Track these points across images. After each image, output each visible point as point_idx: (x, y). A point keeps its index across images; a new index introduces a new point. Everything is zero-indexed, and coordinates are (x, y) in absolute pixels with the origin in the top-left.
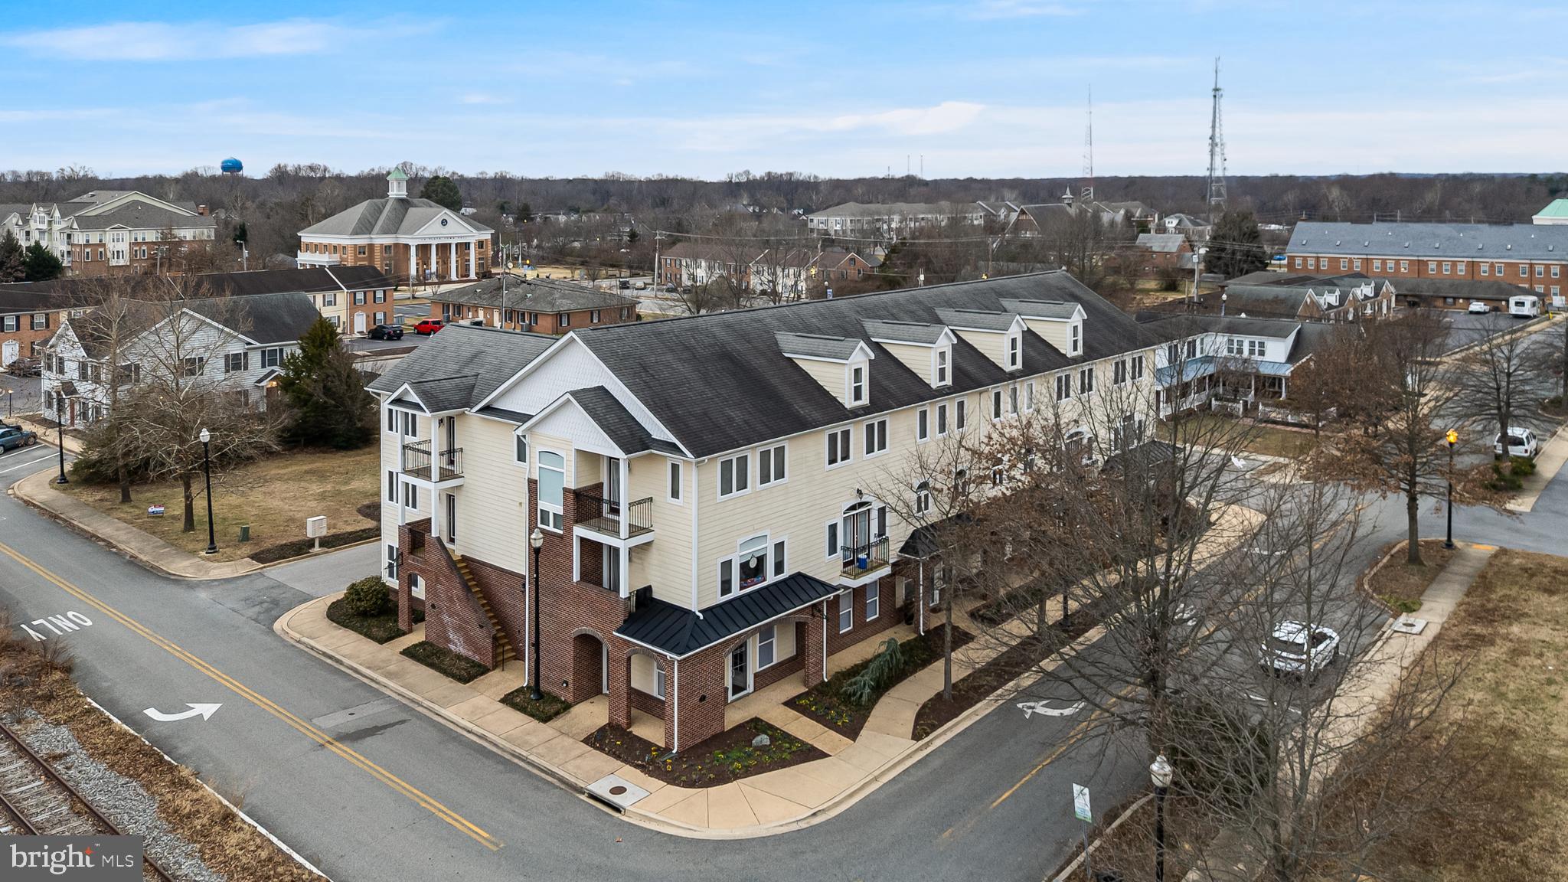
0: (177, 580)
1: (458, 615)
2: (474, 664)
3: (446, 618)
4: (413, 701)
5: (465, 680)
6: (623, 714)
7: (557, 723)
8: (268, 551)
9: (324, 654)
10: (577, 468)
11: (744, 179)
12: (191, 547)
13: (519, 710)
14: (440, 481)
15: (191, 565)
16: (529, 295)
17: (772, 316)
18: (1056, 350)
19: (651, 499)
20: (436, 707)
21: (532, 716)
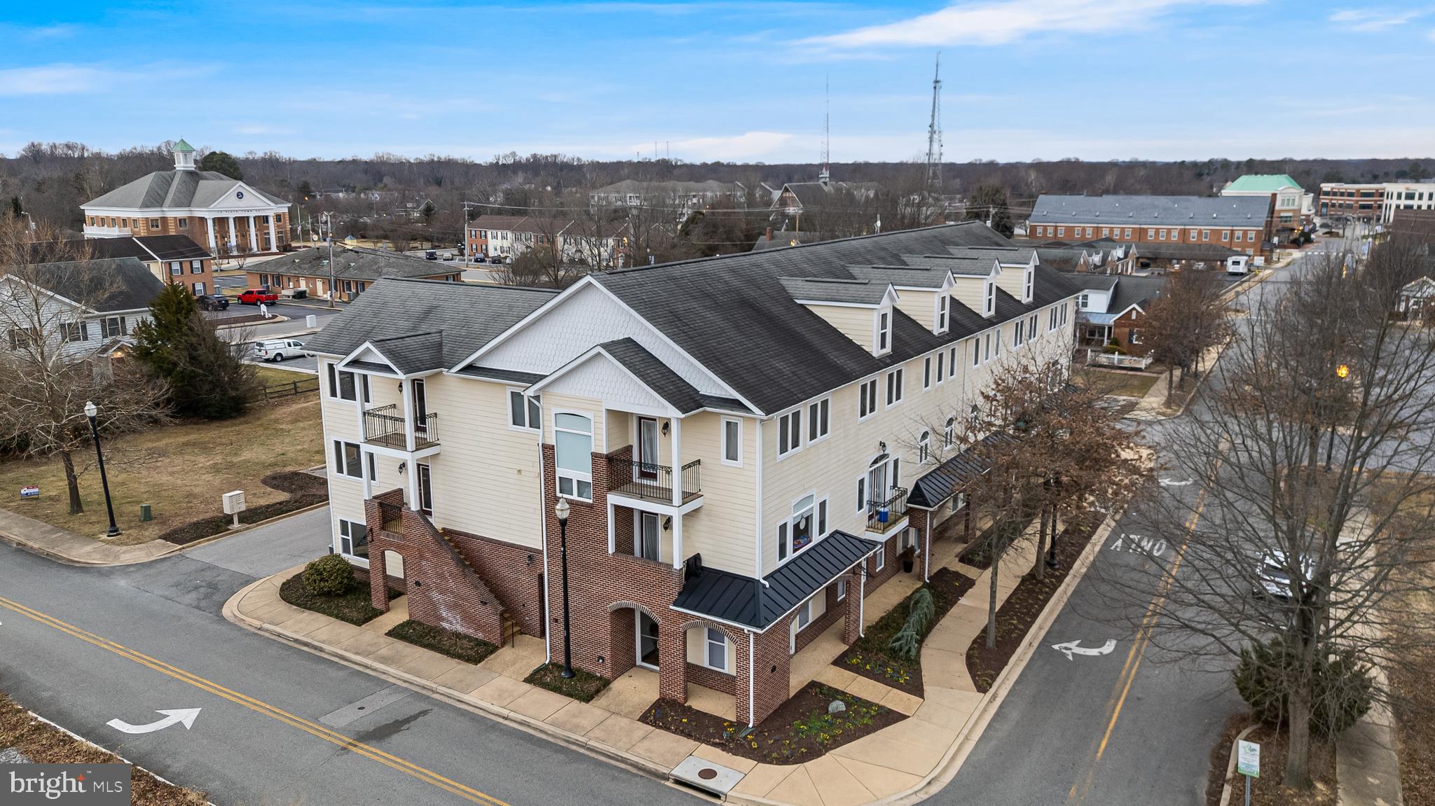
0: (86, 569)
1: (452, 593)
2: (479, 643)
3: (435, 595)
4: (424, 687)
5: (476, 660)
6: (680, 688)
7: (602, 701)
8: (182, 530)
9: (296, 641)
10: (608, 429)
11: (510, 161)
12: (86, 529)
13: (551, 690)
14: (417, 450)
15: (95, 550)
16: (352, 264)
17: (768, 261)
18: (1011, 297)
19: (699, 461)
20: (456, 693)
21: (570, 695)
